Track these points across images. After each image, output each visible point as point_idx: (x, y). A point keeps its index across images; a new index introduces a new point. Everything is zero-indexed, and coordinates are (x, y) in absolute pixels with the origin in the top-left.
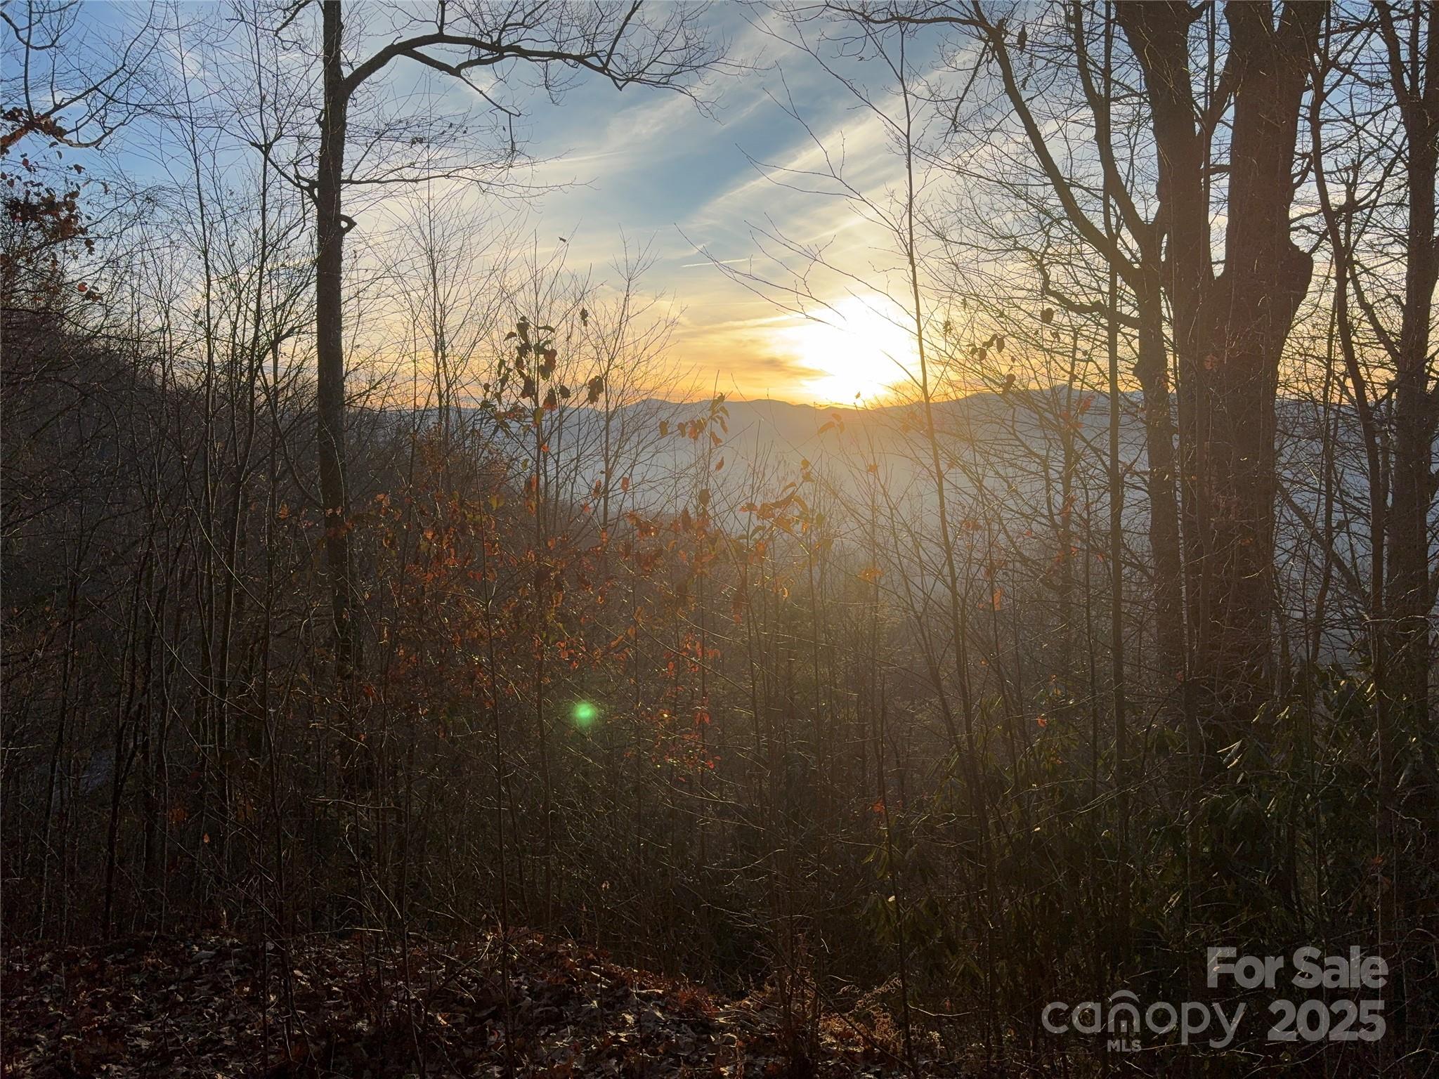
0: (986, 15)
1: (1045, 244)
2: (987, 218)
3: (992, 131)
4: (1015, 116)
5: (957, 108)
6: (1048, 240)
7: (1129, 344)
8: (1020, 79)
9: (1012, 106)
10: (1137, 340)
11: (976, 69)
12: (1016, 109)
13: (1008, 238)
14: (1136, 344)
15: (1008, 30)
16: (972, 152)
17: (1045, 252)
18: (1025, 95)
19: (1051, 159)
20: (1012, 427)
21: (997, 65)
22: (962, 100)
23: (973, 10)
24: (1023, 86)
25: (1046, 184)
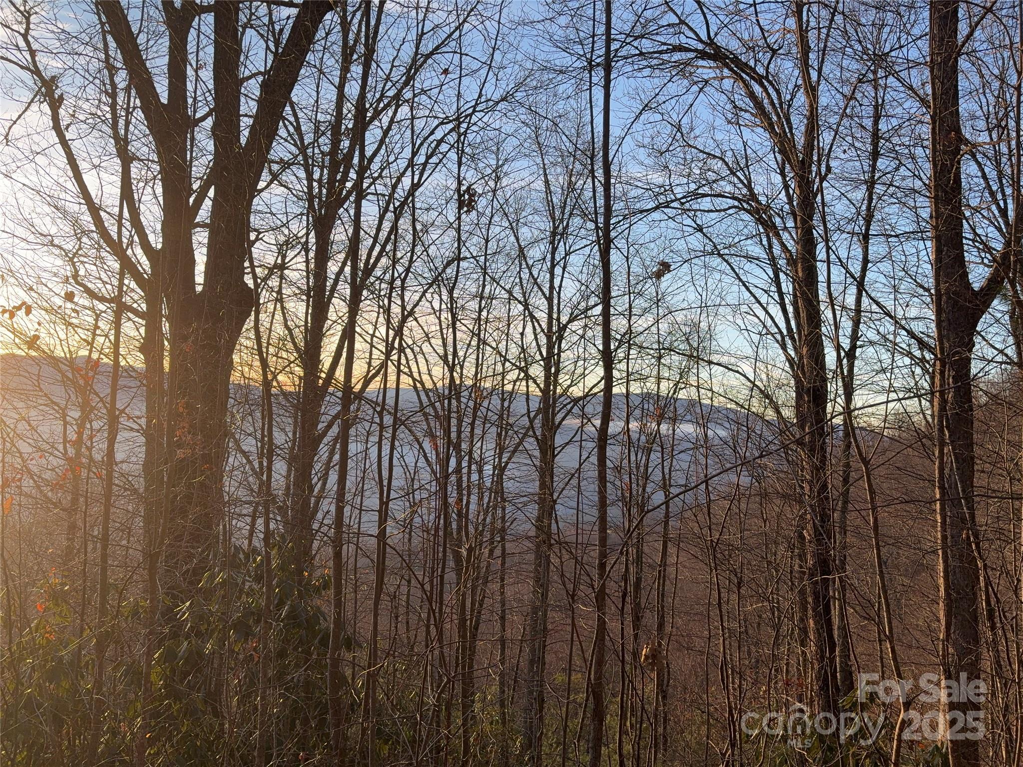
0: (41, 68)
1: (77, 246)
2: (29, 217)
3: (38, 153)
4: (59, 147)
5: (10, 128)
6: (80, 245)
7: (138, 330)
8: (65, 123)
9: (57, 140)
10: (144, 328)
11: (29, 104)
12: (61, 143)
13: (45, 236)
14: (142, 330)
15: (60, 85)
16: (19, 164)
17: (77, 253)
18: (68, 136)
19: (86, 186)
20: (38, 381)
21: (47, 107)
22: (15, 122)
23: (30, 61)
24: (67, 128)
25: (80, 204)
